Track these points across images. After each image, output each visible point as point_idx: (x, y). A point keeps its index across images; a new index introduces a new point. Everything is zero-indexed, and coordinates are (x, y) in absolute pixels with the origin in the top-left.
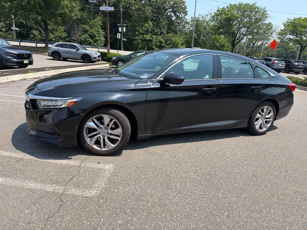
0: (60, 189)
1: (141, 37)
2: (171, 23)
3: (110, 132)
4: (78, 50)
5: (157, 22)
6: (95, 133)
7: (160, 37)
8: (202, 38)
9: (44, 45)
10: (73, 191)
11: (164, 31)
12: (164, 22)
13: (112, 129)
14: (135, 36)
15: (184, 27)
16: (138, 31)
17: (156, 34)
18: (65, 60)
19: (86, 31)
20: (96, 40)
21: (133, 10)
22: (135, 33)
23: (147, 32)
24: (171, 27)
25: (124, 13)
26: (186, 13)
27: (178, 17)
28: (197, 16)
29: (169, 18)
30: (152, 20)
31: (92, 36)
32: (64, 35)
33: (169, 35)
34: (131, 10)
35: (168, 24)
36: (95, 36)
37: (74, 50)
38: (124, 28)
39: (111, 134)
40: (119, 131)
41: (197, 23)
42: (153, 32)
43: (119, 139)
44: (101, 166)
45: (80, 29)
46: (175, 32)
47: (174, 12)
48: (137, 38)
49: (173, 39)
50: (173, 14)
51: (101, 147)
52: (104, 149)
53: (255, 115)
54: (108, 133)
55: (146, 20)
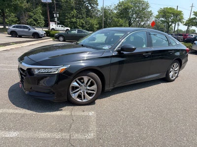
0: (66, 135)
1: (69, 20)
2: (88, 11)
3: (88, 88)
4: (30, 29)
5: (79, 10)
6: (78, 90)
7: (82, 20)
8: (108, 20)
9: (3, 27)
10: (76, 136)
11: (84, 16)
12: (84, 10)
13: (90, 86)
14: (65, 19)
15: (97, 14)
16: (67, 16)
17: (79, 18)
19: (30, 17)
20: (39, 23)
21: (63, 2)
22: (65, 17)
23: (73, 17)
24: (89, 13)
25: (57, 4)
26: (97, 4)
27: (92, 7)
28: (105, 6)
29: (87, 8)
30: (76, 9)
31: (36, 20)
32: (16, 19)
33: (88, 19)
35: (87, 12)
36: (38, 20)
37: (27, 30)
38: (58, 15)
39: (88, 90)
40: (95, 87)
41: (105, 11)
42: (77, 17)
43: (95, 93)
44: (86, 113)
45: (27, 15)
46: (91, 17)
47: (90, 4)
48: (66, 21)
49: (90, 21)
50: (89, 5)
51: (82, 100)
52: (84, 101)
53: (170, 69)
55: (72, 9)
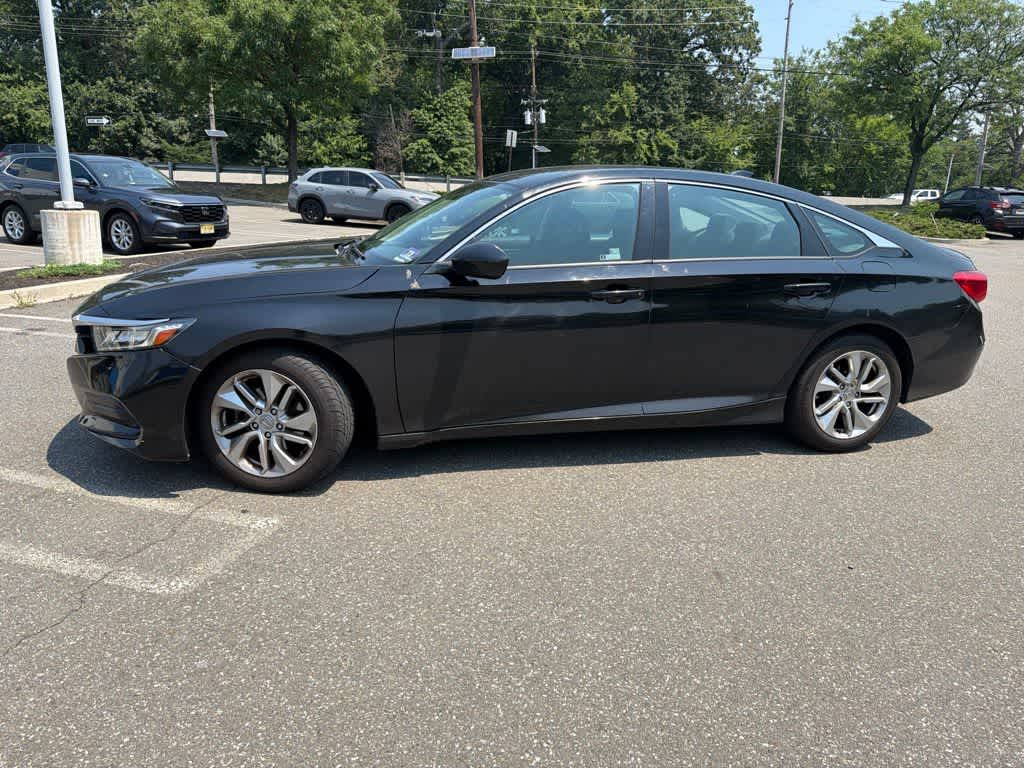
1: (597, 137)
2: (701, 83)
3: (286, 421)
4: (375, 189)
5: (651, 85)
6: (243, 424)
7: (662, 134)
8: (814, 128)
9: (284, 179)
11: (678, 112)
12: (677, 82)
13: (289, 413)
14: (580, 133)
15: (749, 94)
16: (589, 120)
17: (650, 124)
18: (340, 221)
19: (421, 130)
20: (454, 157)
21: (574, 52)
22: (578, 125)
23: (619, 119)
24: (703, 98)
25: (542, 63)
26: (755, 47)
27: (726, 63)
28: (795, 53)
29: (696, 69)
30: (636, 79)
31: (441, 145)
32: (356, 144)
33: (695, 124)
34: (567, 50)
35: (691, 89)
36: (449, 142)
37: (362, 191)
38: (543, 113)
39: (290, 430)
40: (307, 420)
41: (796, 79)
42: (639, 120)
43: (310, 443)
45: (404, 121)
46: (717, 115)
47: (714, 46)
48: (584, 140)
49: (709, 137)
50: (708, 55)
51: (260, 468)
52: (269, 474)
53: (814, 379)
54: (280, 427)
55: (616, 79)
